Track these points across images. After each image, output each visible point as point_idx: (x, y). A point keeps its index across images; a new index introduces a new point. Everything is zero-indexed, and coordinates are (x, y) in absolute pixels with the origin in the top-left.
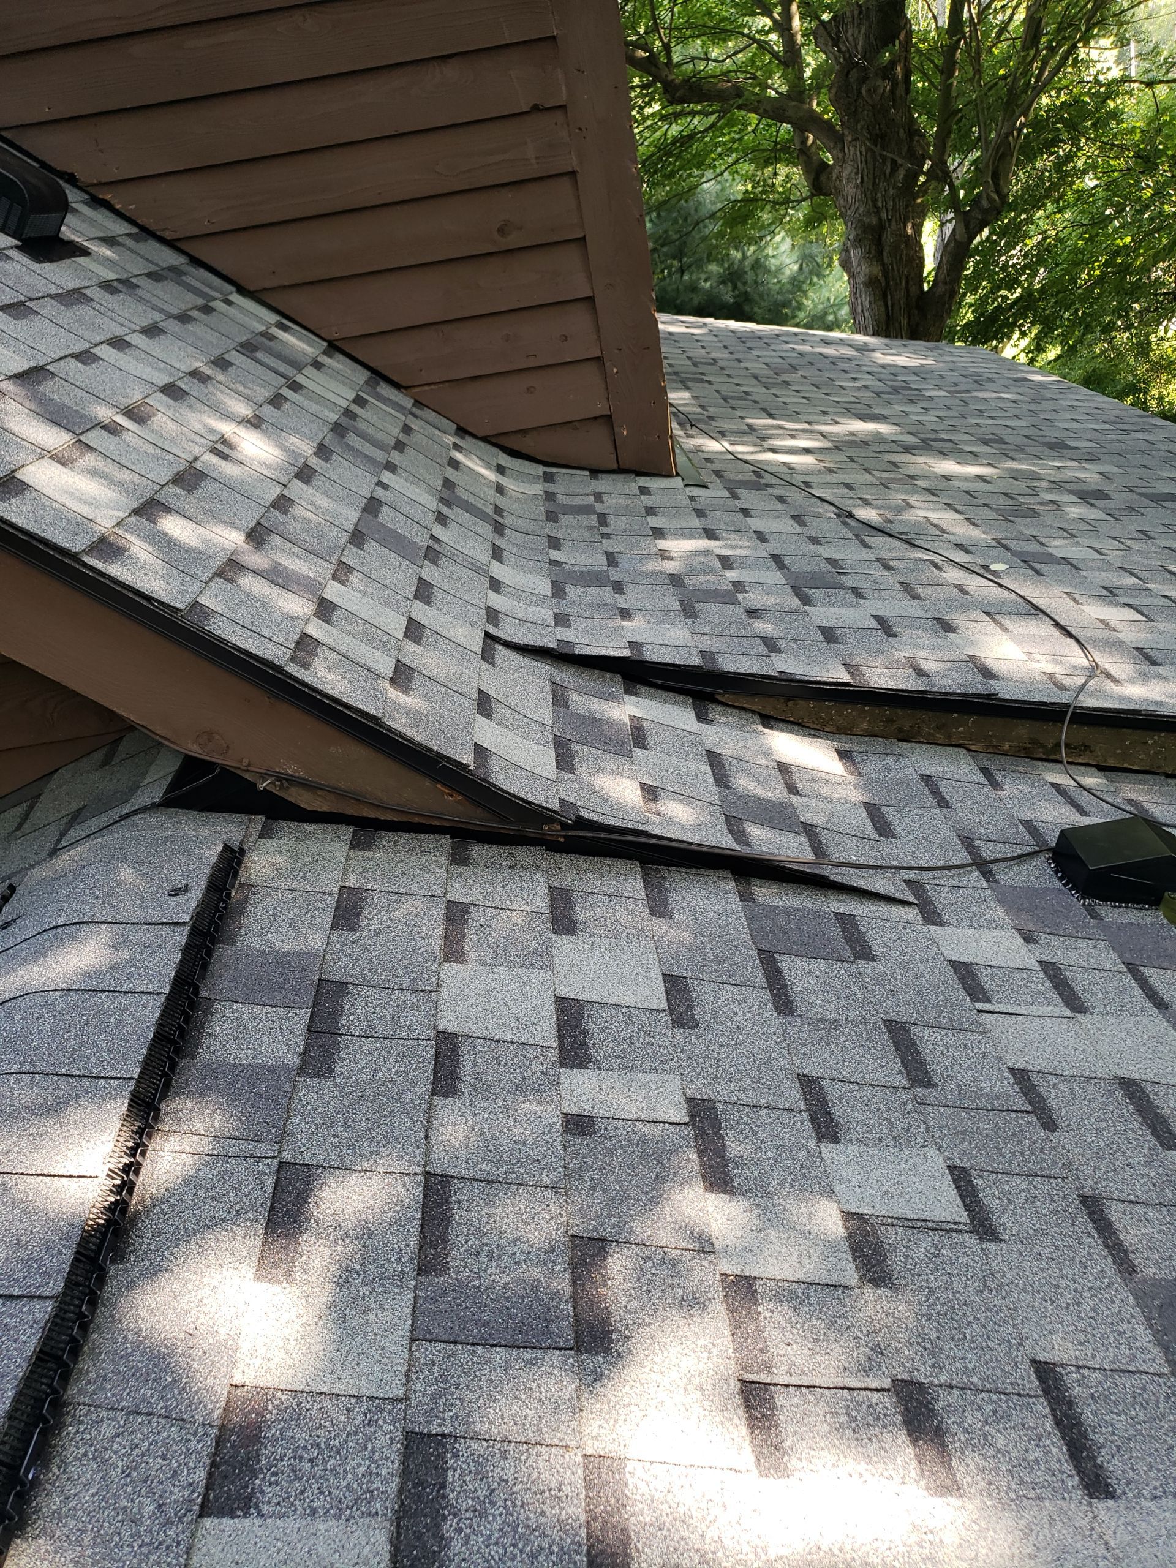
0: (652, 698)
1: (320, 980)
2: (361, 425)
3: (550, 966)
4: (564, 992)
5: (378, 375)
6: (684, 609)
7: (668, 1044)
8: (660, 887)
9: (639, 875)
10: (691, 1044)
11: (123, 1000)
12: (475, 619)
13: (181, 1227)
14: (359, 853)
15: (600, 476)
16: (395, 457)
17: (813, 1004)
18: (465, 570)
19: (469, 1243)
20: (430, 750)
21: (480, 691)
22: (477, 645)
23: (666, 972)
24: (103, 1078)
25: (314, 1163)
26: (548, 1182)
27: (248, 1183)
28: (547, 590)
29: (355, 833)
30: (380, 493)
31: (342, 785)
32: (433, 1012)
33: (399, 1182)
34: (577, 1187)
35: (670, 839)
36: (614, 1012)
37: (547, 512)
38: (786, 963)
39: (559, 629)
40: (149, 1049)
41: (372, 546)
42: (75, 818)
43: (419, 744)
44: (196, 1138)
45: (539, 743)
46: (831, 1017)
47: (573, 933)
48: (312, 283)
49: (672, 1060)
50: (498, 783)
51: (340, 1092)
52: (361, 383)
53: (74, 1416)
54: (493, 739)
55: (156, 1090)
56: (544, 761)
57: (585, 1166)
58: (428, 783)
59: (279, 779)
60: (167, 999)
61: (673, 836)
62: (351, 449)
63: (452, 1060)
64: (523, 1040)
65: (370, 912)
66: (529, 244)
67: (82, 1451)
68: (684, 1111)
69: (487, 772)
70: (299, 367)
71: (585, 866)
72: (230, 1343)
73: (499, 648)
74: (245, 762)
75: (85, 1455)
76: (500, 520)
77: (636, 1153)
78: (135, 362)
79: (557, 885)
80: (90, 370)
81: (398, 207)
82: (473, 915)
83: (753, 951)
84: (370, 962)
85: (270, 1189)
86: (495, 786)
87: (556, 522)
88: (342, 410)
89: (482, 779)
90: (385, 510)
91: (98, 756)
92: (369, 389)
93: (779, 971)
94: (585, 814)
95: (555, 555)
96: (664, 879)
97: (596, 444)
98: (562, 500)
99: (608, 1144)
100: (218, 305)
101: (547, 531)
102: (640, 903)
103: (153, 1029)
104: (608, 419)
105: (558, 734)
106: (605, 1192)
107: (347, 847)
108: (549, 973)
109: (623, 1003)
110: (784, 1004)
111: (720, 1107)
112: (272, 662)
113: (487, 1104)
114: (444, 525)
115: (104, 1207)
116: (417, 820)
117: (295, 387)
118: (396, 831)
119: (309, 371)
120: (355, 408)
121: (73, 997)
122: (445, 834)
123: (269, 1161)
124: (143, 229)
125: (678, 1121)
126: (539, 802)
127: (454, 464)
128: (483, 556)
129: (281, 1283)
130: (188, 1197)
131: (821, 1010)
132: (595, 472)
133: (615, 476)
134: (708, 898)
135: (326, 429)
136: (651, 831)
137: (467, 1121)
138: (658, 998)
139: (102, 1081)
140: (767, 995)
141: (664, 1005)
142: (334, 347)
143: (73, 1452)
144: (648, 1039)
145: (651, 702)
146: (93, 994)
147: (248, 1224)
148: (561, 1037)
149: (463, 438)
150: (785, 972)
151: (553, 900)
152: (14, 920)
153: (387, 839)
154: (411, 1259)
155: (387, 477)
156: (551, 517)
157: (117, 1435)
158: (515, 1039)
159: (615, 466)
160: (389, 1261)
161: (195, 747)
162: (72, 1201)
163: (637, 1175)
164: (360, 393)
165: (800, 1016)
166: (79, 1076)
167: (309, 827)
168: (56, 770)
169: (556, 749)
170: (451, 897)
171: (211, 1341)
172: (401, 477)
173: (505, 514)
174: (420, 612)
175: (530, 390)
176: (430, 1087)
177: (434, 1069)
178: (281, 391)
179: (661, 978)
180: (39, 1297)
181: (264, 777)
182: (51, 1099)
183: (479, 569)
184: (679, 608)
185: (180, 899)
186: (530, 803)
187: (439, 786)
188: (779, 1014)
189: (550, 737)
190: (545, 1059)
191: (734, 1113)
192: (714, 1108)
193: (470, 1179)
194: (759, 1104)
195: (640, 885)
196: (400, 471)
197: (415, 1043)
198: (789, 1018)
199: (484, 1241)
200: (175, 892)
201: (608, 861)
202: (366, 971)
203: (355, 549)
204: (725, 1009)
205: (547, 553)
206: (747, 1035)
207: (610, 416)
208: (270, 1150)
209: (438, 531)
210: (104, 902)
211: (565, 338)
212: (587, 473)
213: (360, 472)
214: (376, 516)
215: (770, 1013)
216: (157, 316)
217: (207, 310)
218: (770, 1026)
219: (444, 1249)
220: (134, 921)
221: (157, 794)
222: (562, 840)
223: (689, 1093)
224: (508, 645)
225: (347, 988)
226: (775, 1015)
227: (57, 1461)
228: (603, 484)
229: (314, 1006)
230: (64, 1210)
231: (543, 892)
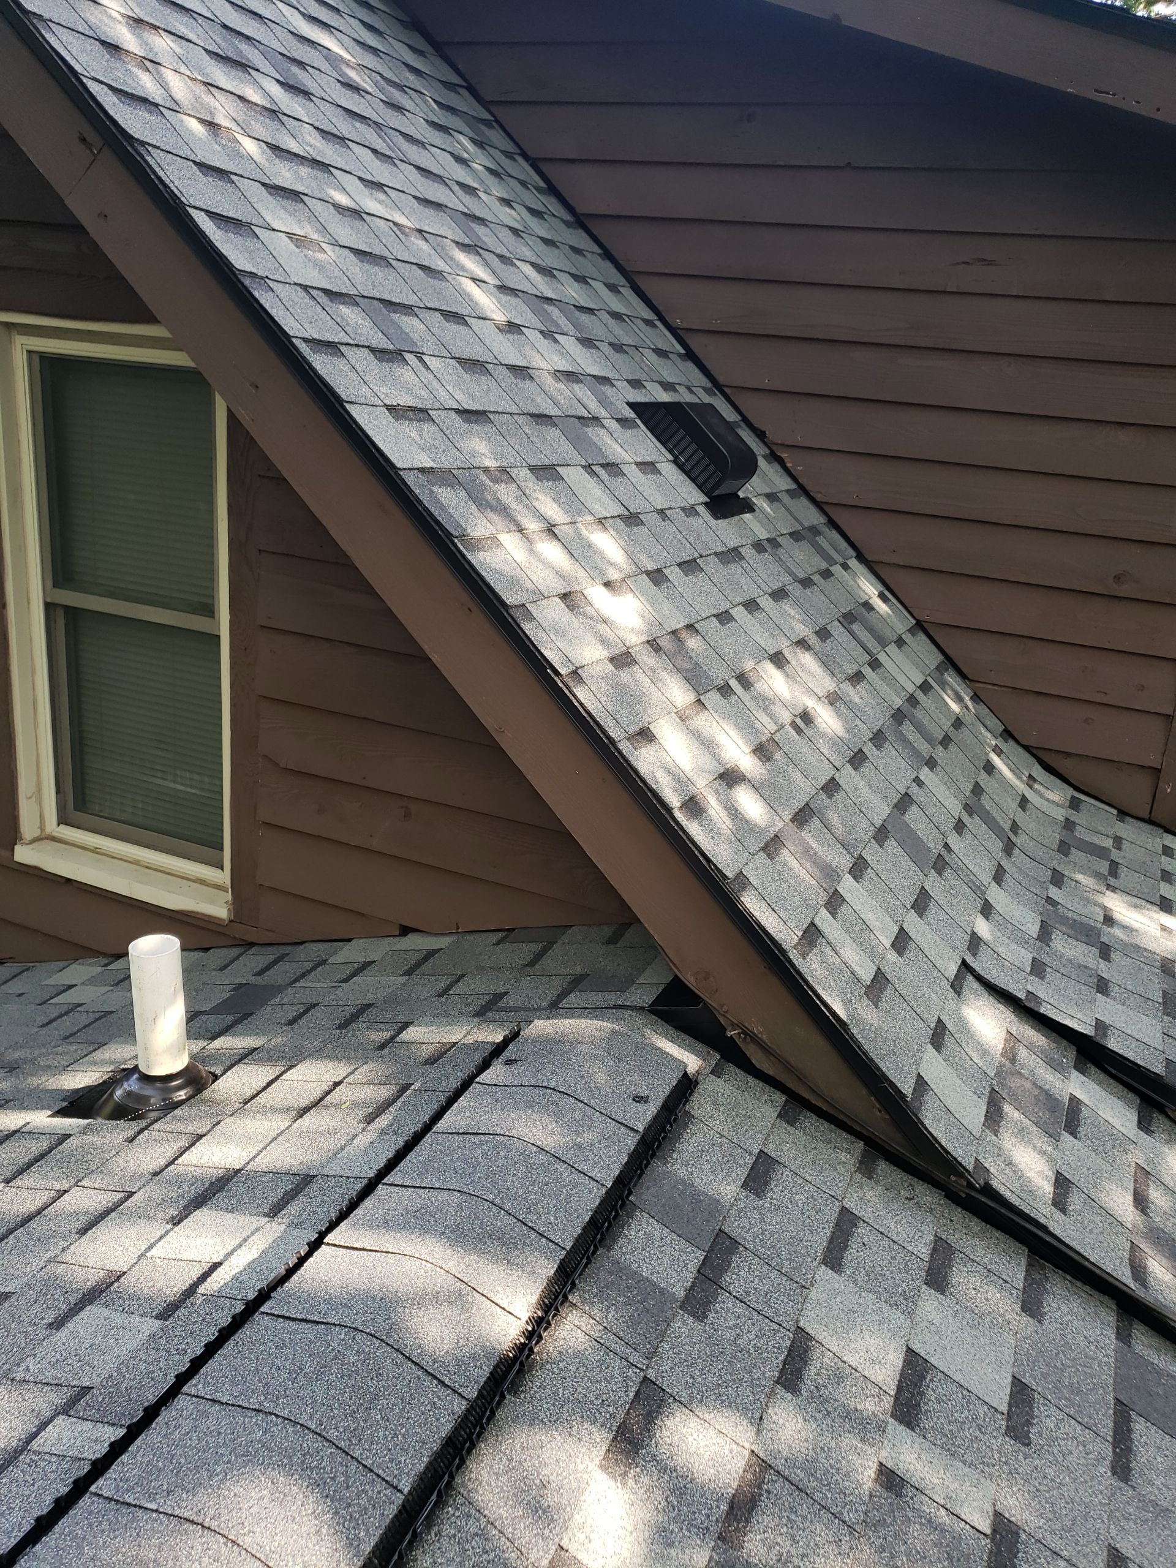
0: (1100, 1084)
1: (720, 1230)
2: (919, 713)
3: (911, 1314)
4: (917, 1347)
5: (950, 662)
6: (1165, 1003)
7: (995, 1448)
8: (1040, 1284)
9: (1024, 1264)
10: (1017, 1459)
11: (576, 1176)
12: (958, 943)
13: (561, 1390)
14: (784, 1124)
15: (1128, 819)
16: (939, 753)
17: (1151, 1483)
18: (965, 887)
19: (766, 1534)
20: (879, 1069)
21: (940, 1021)
22: (952, 970)
23: (1017, 1376)
24: (546, 1237)
25: (669, 1391)
26: (847, 1519)
27: (617, 1382)
28: (1034, 929)
29: (786, 1102)
30: (915, 790)
31: (792, 1061)
32: (800, 1307)
33: (728, 1446)
34: (870, 1538)
35: (1067, 1246)
36: (955, 1389)
37: (1061, 841)
38: (1139, 1426)
39: (1032, 978)
40: (584, 1229)
41: (891, 845)
42: (577, 983)
43: (871, 1060)
44: (592, 1321)
45: (975, 1093)
46: (1165, 1504)
47: (943, 1292)
48: (924, 569)
49: (993, 1466)
50: (928, 1123)
51: (706, 1339)
52: (933, 667)
53: (455, 1500)
54: (936, 1074)
55: (577, 1266)
56: (973, 1113)
57: (881, 1523)
58: (864, 1092)
59: (745, 1033)
60: (607, 1192)
61: (1071, 1244)
62: (903, 739)
63: (802, 1359)
64: (866, 1373)
65: (776, 1186)
66: (1139, 597)
67: (453, 1532)
68: (988, 1522)
69: (920, 1108)
70: (883, 643)
71: (976, 1229)
72: (568, 1509)
73: (970, 978)
74: (725, 1008)
75: (454, 1536)
76: (1013, 838)
77: (932, 1536)
78: (758, 626)
79: (944, 1237)
80: (724, 630)
81: (1028, 532)
82: (860, 1230)
83: (1110, 1398)
84: (763, 1233)
85: (631, 1395)
86: (923, 1124)
87: (1066, 855)
88: (908, 695)
89: (914, 1114)
90: (914, 808)
91: (607, 931)
92: (937, 675)
93: (1130, 1431)
94: (994, 1184)
95: (1054, 892)
96: (1047, 1278)
97: (1136, 788)
98: (1081, 833)
99: (910, 1514)
100: (837, 569)
101: (1055, 864)
102: (1015, 1292)
103: (590, 1213)
104: (1156, 772)
105: (996, 1088)
106: (892, 1556)
107: (776, 1114)
108: (909, 1321)
109: (966, 1385)
110: (1122, 1468)
111: (1023, 1536)
112: (781, 945)
113: (818, 1416)
114: (960, 833)
115: (515, 1344)
116: (841, 1117)
117: (875, 664)
118: (820, 1117)
119: (892, 649)
120: (920, 695)
121: (543, 1157)
122: (861, 1140)
123: (638, 1371)
124: (801, 486)
125: (980, 1528)
126: (956, 1156)
127: (989, 768)
128: (985, 876)
129: (616, 1481)
130: (573, 1368)
131: (1156, 1492)
132: (1123, 814)
133: (1142, 824)
134: (1083, 1319)
135: (888, 715)
136: (1051, 1229)
137: (797, 1422)
138: (1000, 1398)
139: (544, 1240)
140: (1108, 1451)
141: (1004, 1408)
142: (920, 626)
143: (448, 1529)
144: (978, 1433)
145: (1097, 1088)
146: (558, 1161)
147: (608, 1416)
148: (900, 1388)
149: (1006, 741)
150: (1135, 1436)
151: (934, 1250)
152: (516, 1061)
153: (810, 1121)
154: (717, 1521)
155: (925, 774)
156: (1064, 848)
157: (477, 1535)
158: (860, 1369)
159: (1146, 816)
160: (700, 1513)
161: (692, 980)
162: (499, 1329)
163: (925, 1558)
164: (930, 680)
165: (1133, 1487)
166: (530, 1227)
167: (751, 1080)
168: (572, 926)
169: (989, 1103)
170: (848, 1204)
171: (556, 1499)
172: (937, 775)
173: (1020, 832)
174: (913, 923)
175: (1087, 721)
176: (777, 1374)
177: (785, 1360)
178: (862, 669)
179: (1010, 1379)
180: (460, 1394)
181: (734, 1026)
182: (507, 1236)
183: (978, 890)
184: (1160, 1000)
185: (640, 1107)
186: (947, 1152)
187: (873, 1098)
188: (1113, 1475)
189: (988, 1089)
190: (879, 1402)
191: (1034, 1550)
192: (1017, 1534)
193: (783, 1477)
194: (1061, 1553)
195: (1021, 1275)
196: (939, 768)
197: (777, 1327)
198: (1121, 1484)
199: (779, 1540)
200: (639, 1099)
201: (998, 1234)
202: (758, 1240)
203: (877, 846)
204: (1062, 1443)
205: (1047, 889)
206: (1075, 1480)
207: (1159, 770)
208: (642, 1363)
209: (953, 840)
210: (586, 1082)
211: (1142, 688)
212: (1115, 812)
213: (903, 765)
214: (903, 814)
215: (1104, 1469)
216: (786, 579)
217: (826, 574)
218: (1100, 1483)
219: (745, 1527)
220: (603, 1111)
221: (647, 999)
222: (964, 1196)
223: (999, 1507)
224: (979, 978)
225: (738, 1248)
226: (1109, 1474)
227: (436, 1529)
228: (1128, 830)
229: (708, 1252)
230: (492, 1334)
231: (929, 1238)
